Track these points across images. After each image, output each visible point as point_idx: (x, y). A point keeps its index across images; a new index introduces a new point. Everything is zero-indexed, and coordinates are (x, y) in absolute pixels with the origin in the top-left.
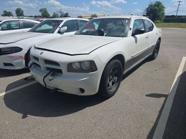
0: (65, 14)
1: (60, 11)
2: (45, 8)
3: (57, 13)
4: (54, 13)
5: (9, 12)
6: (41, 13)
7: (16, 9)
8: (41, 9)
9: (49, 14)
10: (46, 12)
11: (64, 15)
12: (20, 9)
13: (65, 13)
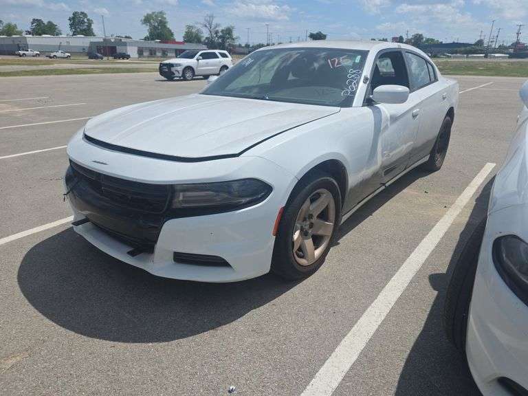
0: (222, 31)
1: (206, 20)
2: (161, 13)
3: (199, 26)
4: (189, 27)
5: (49, 22)
6: (148, 28)
7: (71, 16)
8: (148, 14)
9: (170, 31)
10: (163, 23)
11: (220, 34)
12: (82, 13)
13: (223, 27)
